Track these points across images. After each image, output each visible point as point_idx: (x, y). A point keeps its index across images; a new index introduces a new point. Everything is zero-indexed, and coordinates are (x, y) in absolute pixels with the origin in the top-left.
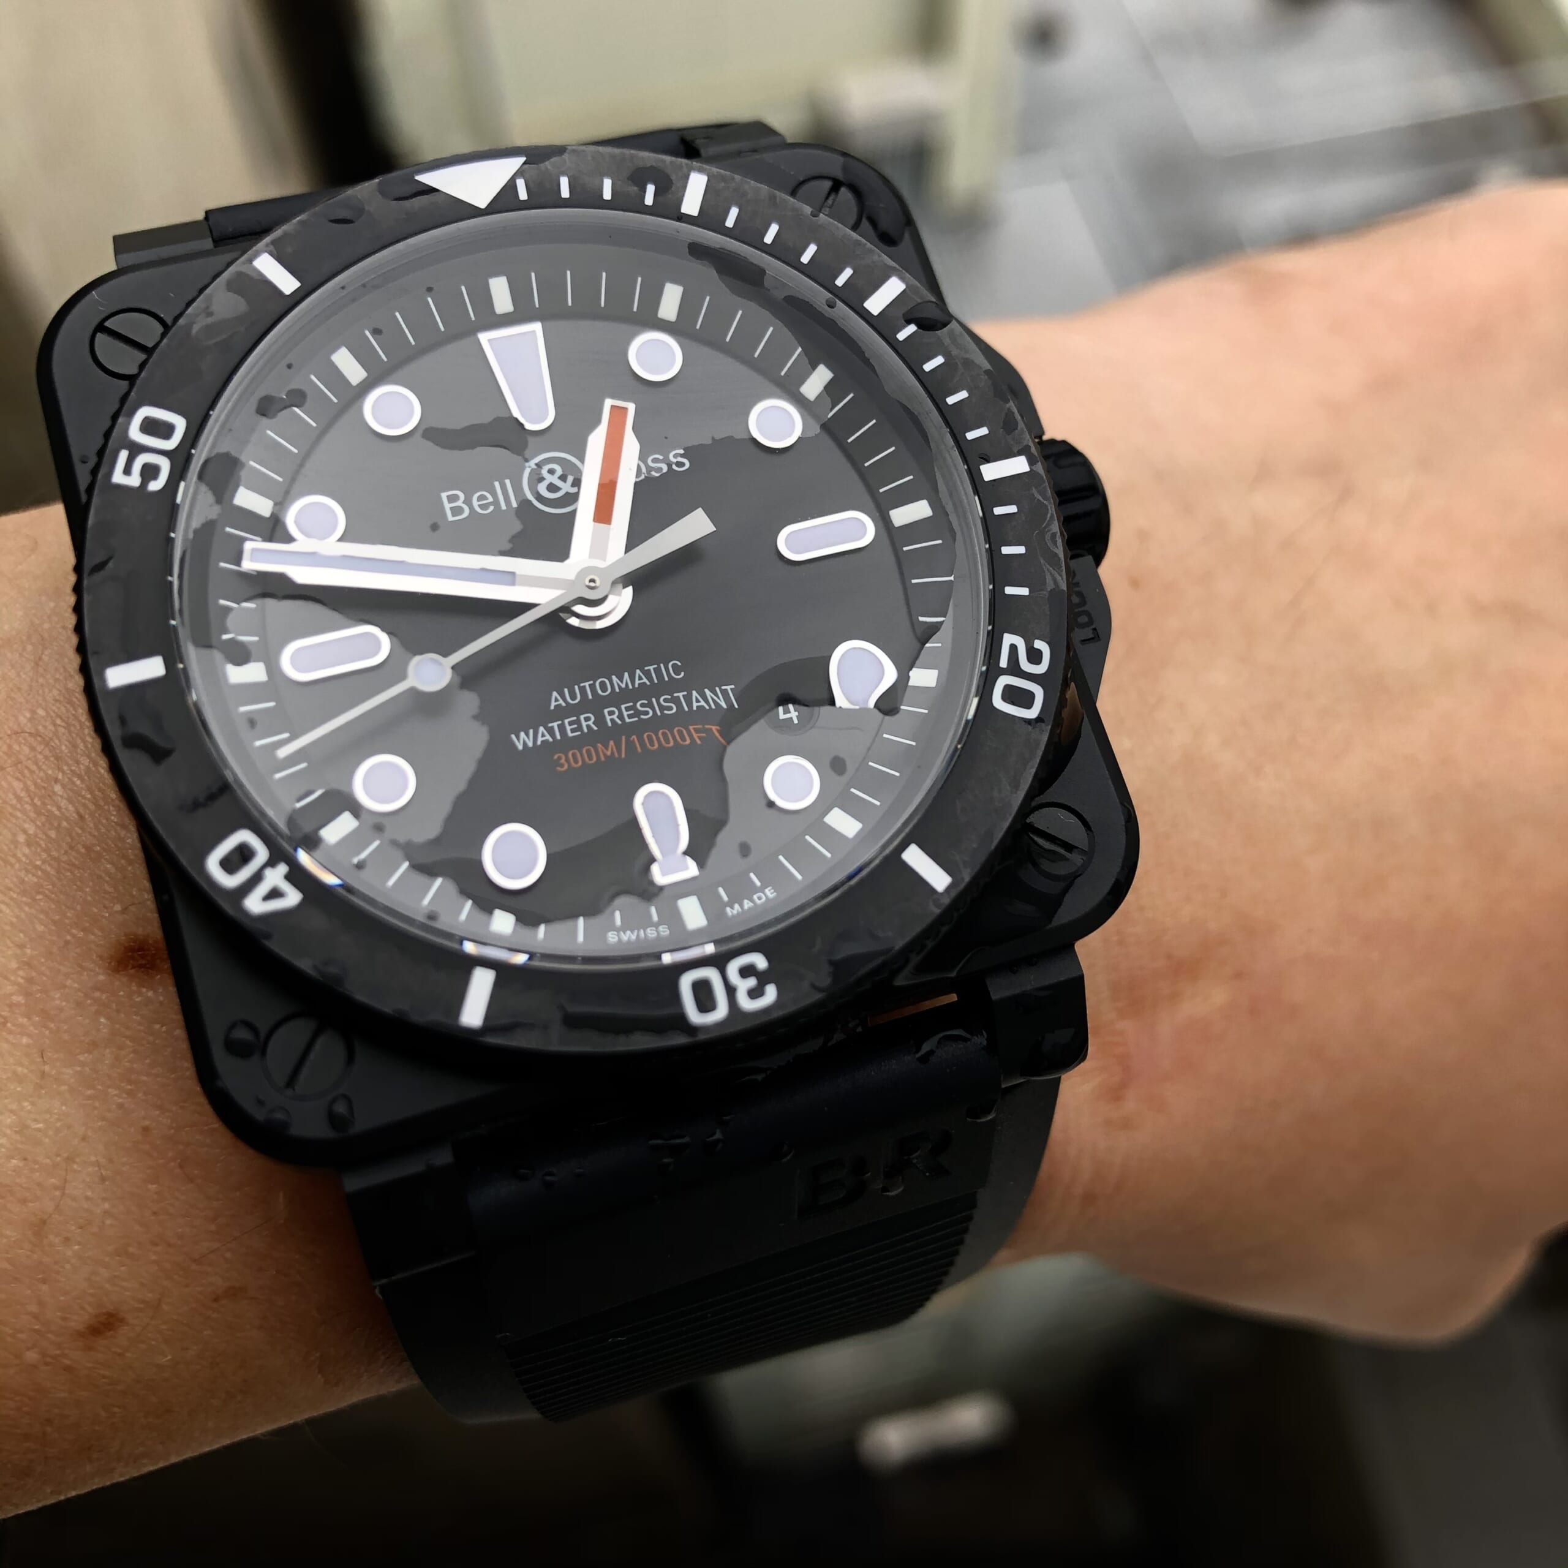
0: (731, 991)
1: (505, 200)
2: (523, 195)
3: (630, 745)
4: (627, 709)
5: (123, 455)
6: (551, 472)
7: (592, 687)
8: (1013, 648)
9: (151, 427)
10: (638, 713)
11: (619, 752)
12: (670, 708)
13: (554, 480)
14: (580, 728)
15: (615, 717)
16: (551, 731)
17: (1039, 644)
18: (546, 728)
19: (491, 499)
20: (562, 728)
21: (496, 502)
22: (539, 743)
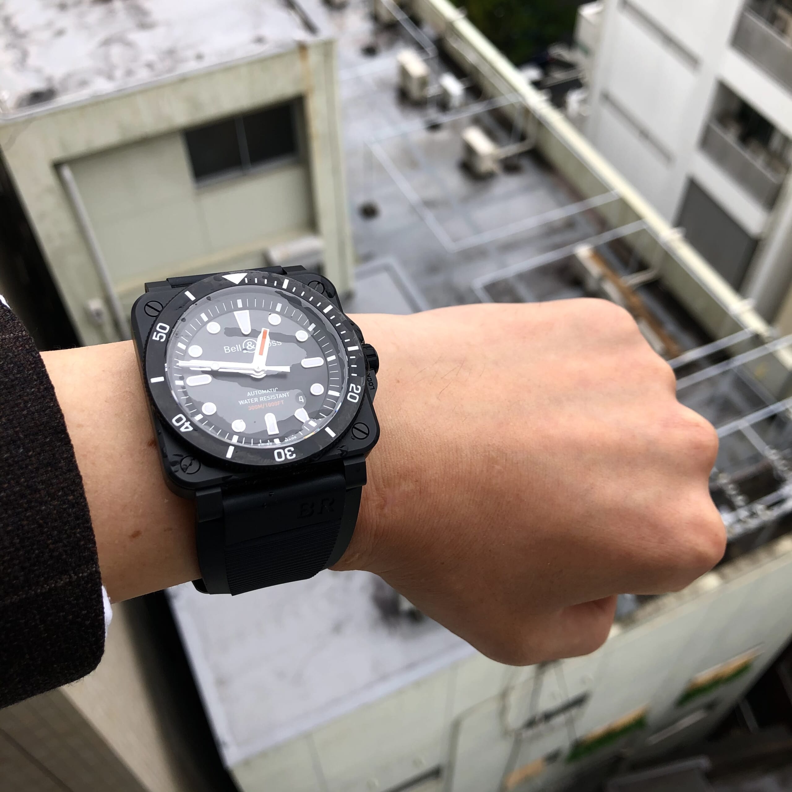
0: (285, 455)
1: (242, 283)
2: (246, 282)
3: (265, 406)
4: (265, 398)
5: (155, 333)
6: (250, 343)
7: (257, 392)
8: (353, 387)
9: (161, 327)
10: (267, 399)
11: (263, 407)
12: (274, 398)
13: (250, 345)
14: (254, 401)
15: (262, 399)
16: (248, 401)
17: (358, 387)
18: (246, 400)
19: (235, 349)
20: (250, 400)
21: (236, 349)
22: (245, 403)
